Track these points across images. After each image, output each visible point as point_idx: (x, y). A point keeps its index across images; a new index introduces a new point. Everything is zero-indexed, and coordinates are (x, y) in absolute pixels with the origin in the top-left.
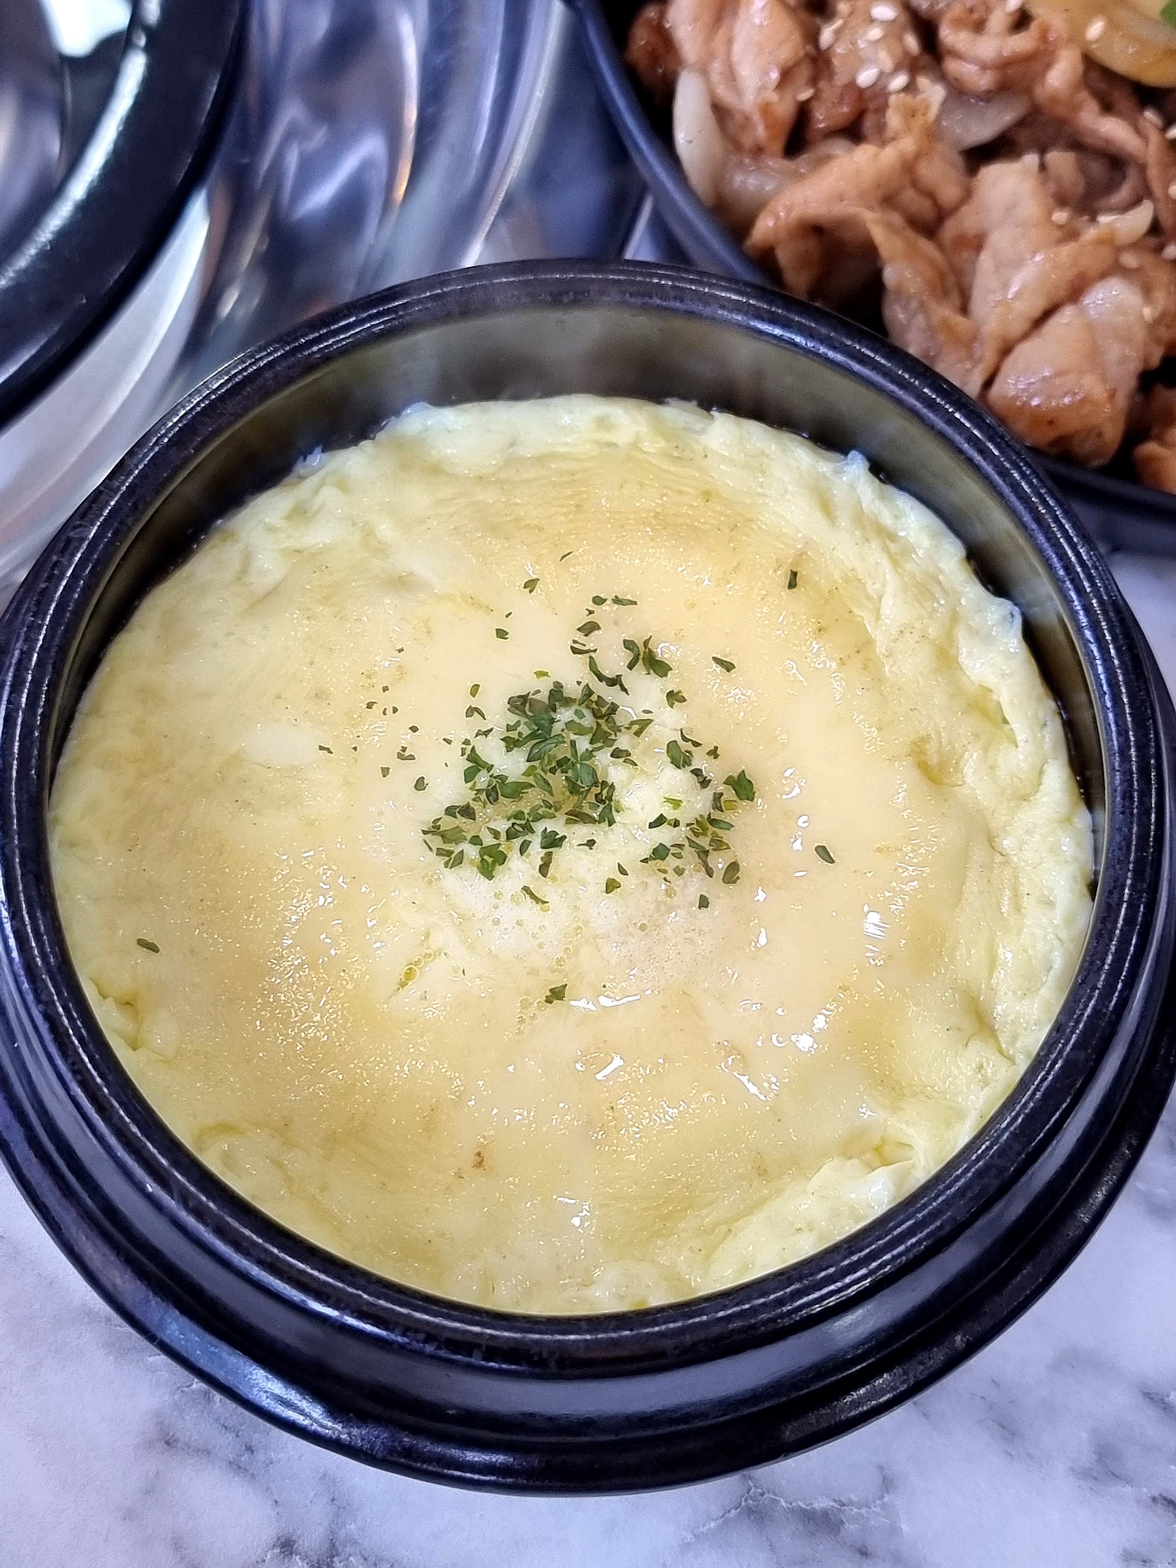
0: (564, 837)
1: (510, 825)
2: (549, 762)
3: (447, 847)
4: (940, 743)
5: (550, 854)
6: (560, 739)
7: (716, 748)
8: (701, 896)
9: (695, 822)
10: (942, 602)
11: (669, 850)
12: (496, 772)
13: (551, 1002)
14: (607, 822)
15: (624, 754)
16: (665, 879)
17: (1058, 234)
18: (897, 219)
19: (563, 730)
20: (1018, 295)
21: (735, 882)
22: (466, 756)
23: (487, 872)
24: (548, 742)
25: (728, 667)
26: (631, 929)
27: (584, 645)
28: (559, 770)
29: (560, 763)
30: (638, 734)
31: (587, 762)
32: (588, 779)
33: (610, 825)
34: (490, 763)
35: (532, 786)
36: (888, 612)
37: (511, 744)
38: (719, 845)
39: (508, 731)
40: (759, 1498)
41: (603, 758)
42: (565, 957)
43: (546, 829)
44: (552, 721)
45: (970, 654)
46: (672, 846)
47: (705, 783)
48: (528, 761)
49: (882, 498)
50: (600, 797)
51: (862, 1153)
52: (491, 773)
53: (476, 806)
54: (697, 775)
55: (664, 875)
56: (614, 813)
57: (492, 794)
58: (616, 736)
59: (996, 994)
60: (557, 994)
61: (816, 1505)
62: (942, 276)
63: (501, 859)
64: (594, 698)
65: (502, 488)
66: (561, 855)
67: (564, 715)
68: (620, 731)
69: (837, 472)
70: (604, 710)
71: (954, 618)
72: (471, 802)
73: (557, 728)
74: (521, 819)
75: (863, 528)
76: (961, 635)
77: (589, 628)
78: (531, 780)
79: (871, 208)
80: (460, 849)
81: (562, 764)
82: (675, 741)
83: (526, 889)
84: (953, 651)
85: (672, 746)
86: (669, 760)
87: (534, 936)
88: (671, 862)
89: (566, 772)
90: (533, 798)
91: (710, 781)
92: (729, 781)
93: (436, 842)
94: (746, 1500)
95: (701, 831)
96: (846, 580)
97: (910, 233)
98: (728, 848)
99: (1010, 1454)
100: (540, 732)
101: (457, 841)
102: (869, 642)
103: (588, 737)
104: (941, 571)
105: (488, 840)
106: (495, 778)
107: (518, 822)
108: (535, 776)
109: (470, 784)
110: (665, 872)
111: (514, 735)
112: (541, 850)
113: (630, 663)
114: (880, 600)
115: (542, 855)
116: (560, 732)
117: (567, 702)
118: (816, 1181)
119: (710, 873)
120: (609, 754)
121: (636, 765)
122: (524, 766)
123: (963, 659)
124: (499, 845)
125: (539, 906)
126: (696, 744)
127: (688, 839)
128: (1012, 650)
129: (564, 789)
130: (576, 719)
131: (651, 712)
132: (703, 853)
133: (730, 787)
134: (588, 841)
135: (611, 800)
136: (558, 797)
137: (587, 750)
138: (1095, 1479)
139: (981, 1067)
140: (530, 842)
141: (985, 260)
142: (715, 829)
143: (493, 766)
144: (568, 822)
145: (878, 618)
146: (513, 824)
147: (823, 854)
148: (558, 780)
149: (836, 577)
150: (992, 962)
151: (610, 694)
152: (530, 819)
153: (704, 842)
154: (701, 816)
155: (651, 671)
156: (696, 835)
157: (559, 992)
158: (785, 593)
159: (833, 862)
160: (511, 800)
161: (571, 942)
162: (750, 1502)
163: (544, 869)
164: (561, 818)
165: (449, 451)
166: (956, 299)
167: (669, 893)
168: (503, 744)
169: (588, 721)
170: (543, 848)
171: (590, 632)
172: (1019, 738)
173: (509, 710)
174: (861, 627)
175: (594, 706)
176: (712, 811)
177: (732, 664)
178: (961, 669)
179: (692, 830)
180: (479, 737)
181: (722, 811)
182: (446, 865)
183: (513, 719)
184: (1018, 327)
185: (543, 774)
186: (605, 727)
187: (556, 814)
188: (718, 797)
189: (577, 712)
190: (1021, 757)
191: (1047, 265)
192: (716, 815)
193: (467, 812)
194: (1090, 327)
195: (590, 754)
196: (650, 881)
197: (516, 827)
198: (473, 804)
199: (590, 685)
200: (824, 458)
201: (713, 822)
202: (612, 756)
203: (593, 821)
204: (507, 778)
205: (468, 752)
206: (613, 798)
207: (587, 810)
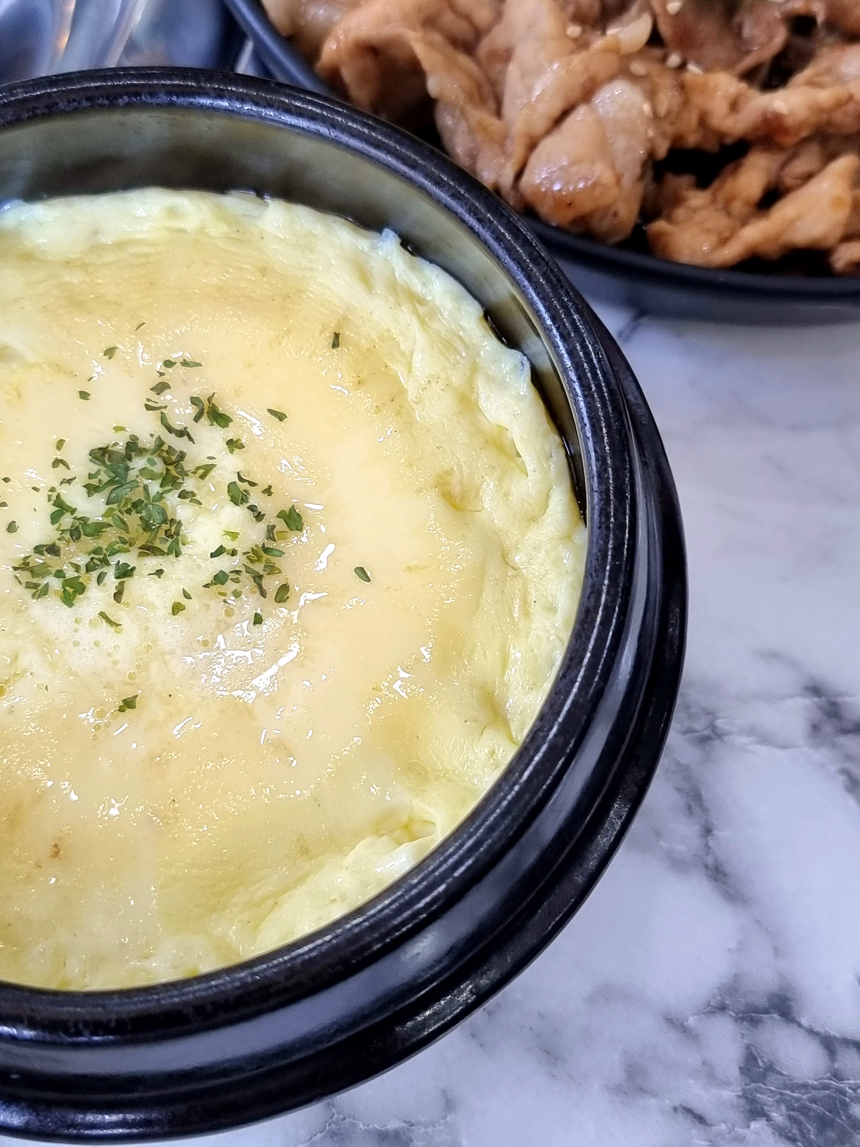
0: (134, 569)
1: (89, 560)
2: (126, 504)
3: (35, 581)
4: (462, 475)
5: (122, 584)
6: (135, 484)
7: (270, 487)
8: (256, 614)
9: (251, 551)
10: (464, 355)
11: (228, 576)
12: (78, 514)
13: (123, 711)
14: (174, 554)
15: (190, 494)
16: (225, 601)
17: (571, 45)
18: (437, 38)
19: (137, 476)
20: (540, 97)
21: (285, 601)
22: (52, 502)
23: (68, 600)
24: (124, 487)
25: (281, 417)
26: (195, 646)
27: (157, 403)
28: (134, 511)
29: (135, 505)
30: (202, 477)
31: (158, 503)
32: (158, 518)
33: (177, 556)
34: (74, 507)
35: (110, 525)
36: (418, 365)
37: (91, 489)
38: (272, 569)
39: (90, 478)
40: (341, 1123)
41: (172, 499)
42: (136, 671)
43: (119, 562)
44: (127, 469)
45: (488, 398)
46: (231, 572)
47: (259, 517)
48: (107, 504)
49: (413, 268)
50: (169, 532)
51: (392, 831)
52: (74, 516)
53: (61, 544)
54: (253, 511)
55: (223, 598)
56: (181, 546)
57: (75, 534)
58: (183, 479)
59: (508, 689)
60: (128, 704)
61: (389, 1127)
62: (479, 86)
63: (80, 588)
64: (165, 448)
65: (86, 271)
66: (132, 584)
67: (138, 463)
68: (187, 475)
69: (374, 248)
70: (174, 458)
71: (474, 368)
72: (56, 541)
73: (132, 475)
74: (99, 554)
75: (397, 295)
76: (480, 384)
77: (161, 388)
78: (109, 520)
79: (414, 29)
80: (46, 582)
81: (136, 505)
82: (235, 483)
83: (102, 615)
84: (473, 397)
85: (232, 486)
86: (230, 498)
87: (110, 655)
88: (230, 586)
89: (140, 513)
90: (111, 535)
91: (264, 515)
92: (281, 515)
93: (25, 576)
94: (329, 1125)
95: (256, 558)
96: (382, 339)
97: (450, 50)
98: (280, 572)
99: (554, 1076)
100: (117, 479)
101: (43, 575)
102: (402, 391)
103: (160, 481)
104: (462, 328)
105: (70, 573)
106: (78, 519)
107: (97, 556)
108: (113, 517)
109: (56, 526)
110: (224, 594)
111: (94, 482)
112: (115, 580)
113: (196, 417)
114: (412, 356)
115: (117, 584)
116: (135, 478)
117: (142, 452)
118: (350, 858)
119: (263, 594)
120: (176, 496)
121: (201, 504)
122: (104, 508)
123: (483, 404)
124: (79, 577)
125: (113, 629)
126: (252, 484)
127: (244, 565)
128: (522, 393)
129: (138, 527)
130: (148, 466)
131: (214, 458)
132: (258, 578)
133: (282, 520)
134: (157, 571)
135: (178, 534)
136: (133, 535)
137: (158, 492)
138: (626, 1093)
139: (493, 752)
140: (106, 573)
141: (513, 70)
142: (268, 556)
143: (76, 509)
144: (141, 555)
145: (410, 371)
146: (92, 559)
147: (361, 574)
148: (133, 520)
149: (374, 337)
150: (505, 661)
151: (179, 444)
152: (107, 554)
153: (259, 568)
154: (256, 546)
155: (215, 423)
156: (252, 561)
157: (130, 702)
158: (329, 352)
159: (368, 580)
160: (92, 538)
161: (141, 659)
162: (333, 1126)
163: (118, 596)
164: (135, 551)
165: (40, 241)
166: (492, 105)
167: (229, 613)
168: (85, 489)
169: (159, 467)
170: (117, 578)
171: (162, 391)
172: (528, 468)
173: (91, 460)
174: (395, 379)
175: (165, 454)
176: (266, 541)
177: (285, 415)
178: (482, 412)
179: (248, 558)
180: (62, 485)
181: (275, 540)
182: (34, 596)
183: (94, 468)
184: (540, 125)
185: (120, 514)
186: (174, 472)
187: (131, 548)
188: (271, 529)
189: (149, 460)
190: (530, 485)
191: (563, 72)
192: (270, 544)
193: (53, 550)
194: (600, 122)
195: (160, 497)
196: (212, 603)
197: (95, 561)
198: (58, 543)
199: (162, 437)
200: (361, 235)
201: (266, 550)
202: (179, 497)
203: (162, 553)
204: (88, 519)
205: (54, 498)
206: (180, 533)
207: (157, 544)
